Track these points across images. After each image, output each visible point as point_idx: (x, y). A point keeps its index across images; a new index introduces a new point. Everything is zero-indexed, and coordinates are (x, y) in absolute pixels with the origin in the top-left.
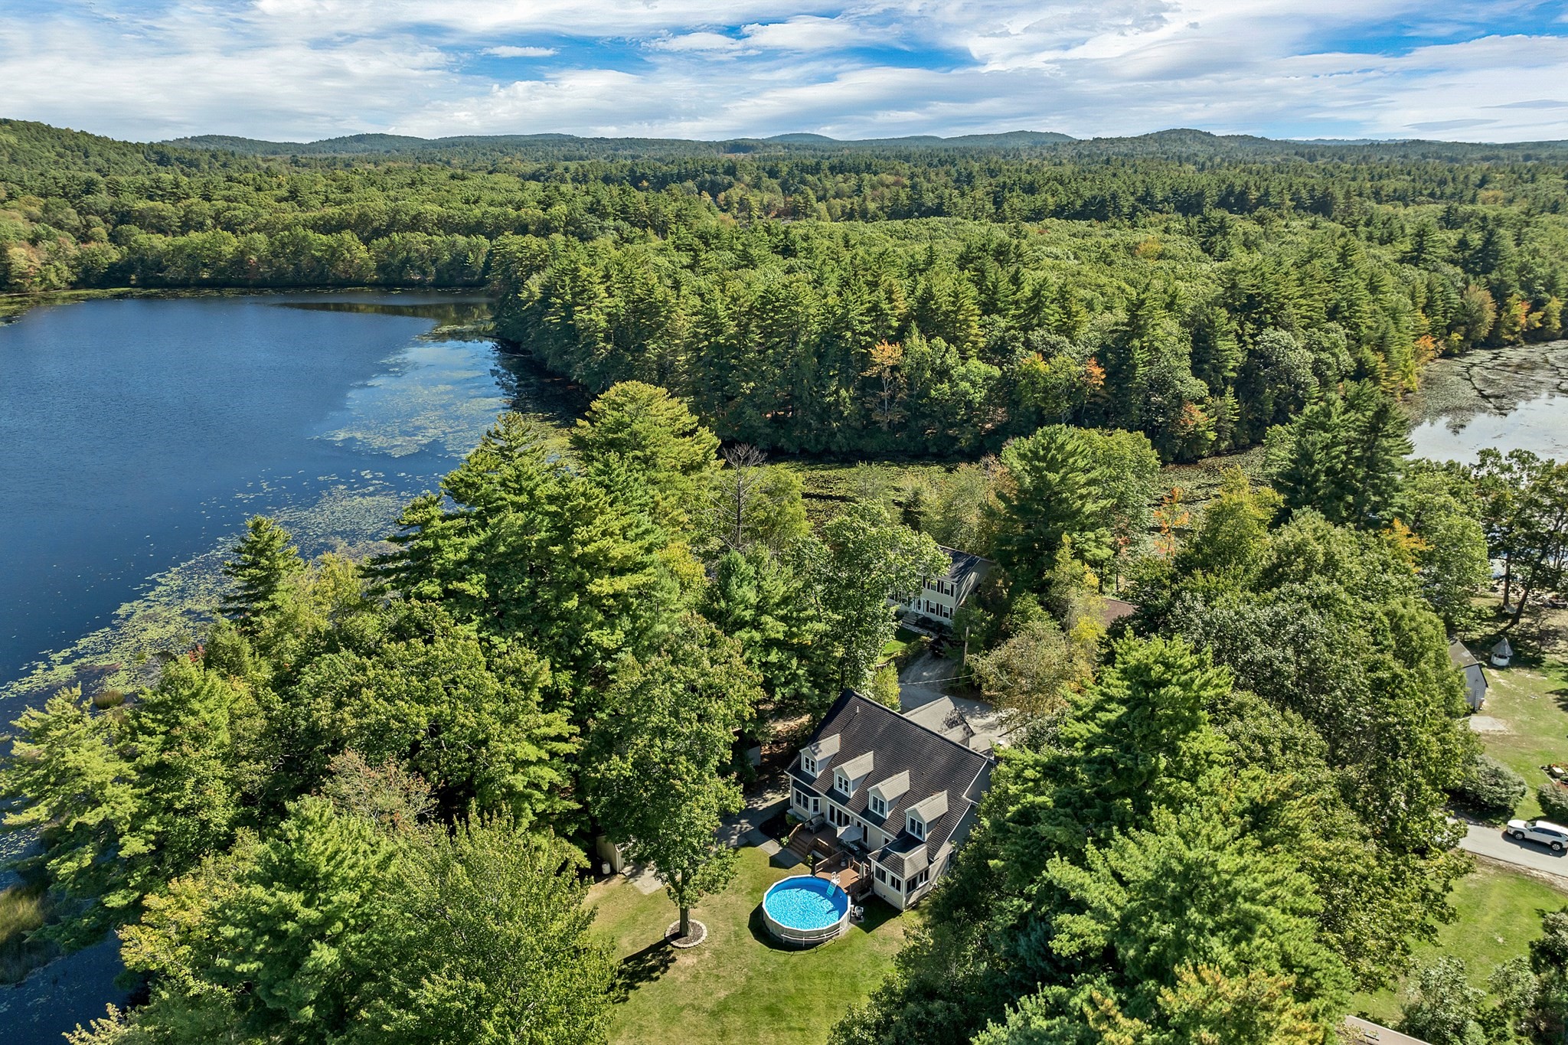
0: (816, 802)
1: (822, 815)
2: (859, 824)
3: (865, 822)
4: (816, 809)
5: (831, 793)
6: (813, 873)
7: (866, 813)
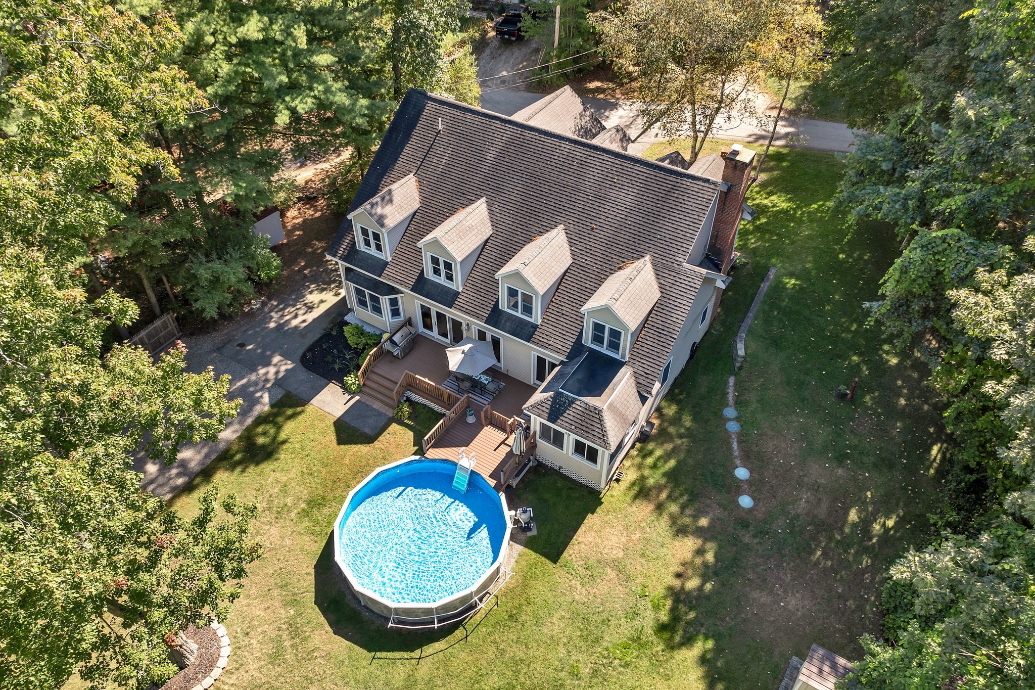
0: (394, 302)
1: (409, 322)
2: (482, 336)
3: (492, 331)
4: (395, 313)
5: (421, 286)
6: (421, 452)
7: (495, 317)
